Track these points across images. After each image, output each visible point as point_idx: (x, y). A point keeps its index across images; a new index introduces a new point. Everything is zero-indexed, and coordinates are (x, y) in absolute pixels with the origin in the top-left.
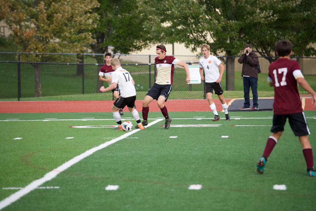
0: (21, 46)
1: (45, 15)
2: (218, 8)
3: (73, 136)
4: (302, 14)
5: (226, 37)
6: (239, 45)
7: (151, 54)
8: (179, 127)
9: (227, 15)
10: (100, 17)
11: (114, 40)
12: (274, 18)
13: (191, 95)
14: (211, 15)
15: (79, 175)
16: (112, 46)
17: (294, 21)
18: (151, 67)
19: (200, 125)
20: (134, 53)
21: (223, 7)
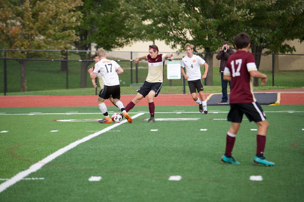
0: (7, 43)
1: (31, 13)
2: (197, 7)
3: (58, 129)
4: (278, 12)
5: (205, 35)
6: (217, 42)
7: (133, 51)
8: (160, 121)
9: (205, 13)
10: (83, 16)
11: (97, 37)
12: (251, 16)
13: (171, 90)
14: (190, 13)
15: (63, 166)
16: (96, 43)
17: (270, 20)
18: (133, 63)
19: (180, 119)
20: (117, 49)
21: (201, 6)
